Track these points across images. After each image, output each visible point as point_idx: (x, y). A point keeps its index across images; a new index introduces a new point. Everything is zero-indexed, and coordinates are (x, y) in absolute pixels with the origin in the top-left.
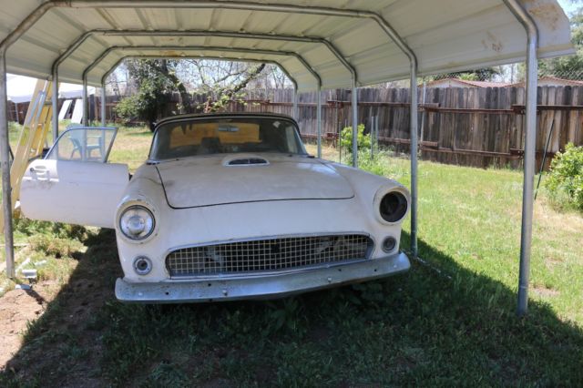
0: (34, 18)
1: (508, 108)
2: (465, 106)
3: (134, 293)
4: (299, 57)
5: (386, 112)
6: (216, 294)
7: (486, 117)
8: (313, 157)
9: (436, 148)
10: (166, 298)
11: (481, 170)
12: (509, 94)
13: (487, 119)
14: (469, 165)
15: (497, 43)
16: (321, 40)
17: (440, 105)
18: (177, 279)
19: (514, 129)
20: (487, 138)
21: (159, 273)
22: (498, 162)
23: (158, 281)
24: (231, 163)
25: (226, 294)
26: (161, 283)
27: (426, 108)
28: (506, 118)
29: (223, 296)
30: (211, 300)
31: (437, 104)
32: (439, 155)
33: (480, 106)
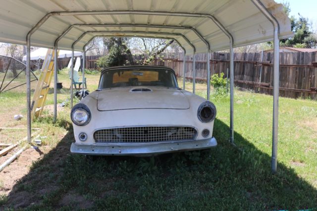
0: (43, 21)
1: (310, 64)
2: (285, 63)
3: (78, 149)
4: (184, 36)
6: (116, 152)
7: (296, 69)
8: (181, 89)
9: (268, 86)
10: (93, 152)
11: (293, 99)
12: (310, 56)
13: (298, 70)
14: (287, 97)
15: (264, 30)
16: (190, 28)
17: (270, 63)
18: (99, 144)
19: (313, 76)
20: (297, 81)
21: (90, 141)
22: (304, 95)
23: (90, 144)
24: (133, 91)
25: (120, 152)
26: (91, 146)
27: (263, 64)
28: (308, 70)
29: (119, 153)
30: (113, 154)
31: (269, 62)
32: (270, 91)
33: (294, 63)
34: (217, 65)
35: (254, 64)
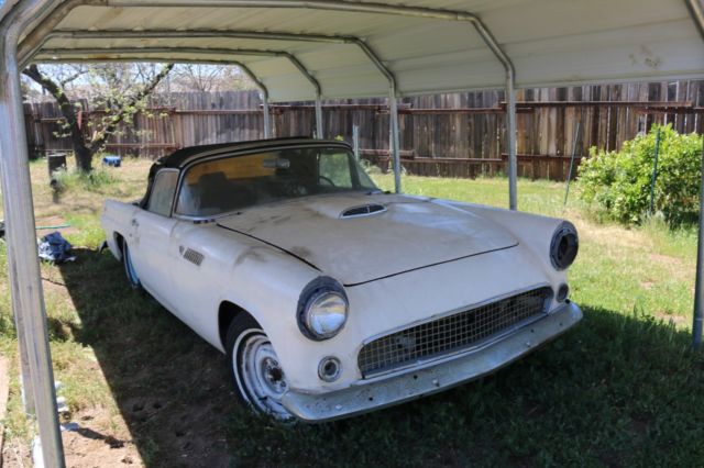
1: (495, 106)
2: (443, 105)
3: (330, 407)
4: (292, 58)
5: (341, 116)
6: (426, 388)
7: (469, 117)
8: (388, 193)
9: (412, 158)
10: (372, 405)
11: (468, 181)
13: (472, 120)
14: (454, 176)
15: (653, 58)
17: (412, 106)
18: (372, 378)
19: (504, 130)
20: (472, 142)
21: (349, 374)
22: (488, 170)
23: (348, 386)
25: (438, 385)
28: (493, 118)
29: (436, 388)
30: (421, 395)
31: (409, 104)
32: (415, 165)
33: (462, 104)
34: (281, 117)
35: (373, 110)
